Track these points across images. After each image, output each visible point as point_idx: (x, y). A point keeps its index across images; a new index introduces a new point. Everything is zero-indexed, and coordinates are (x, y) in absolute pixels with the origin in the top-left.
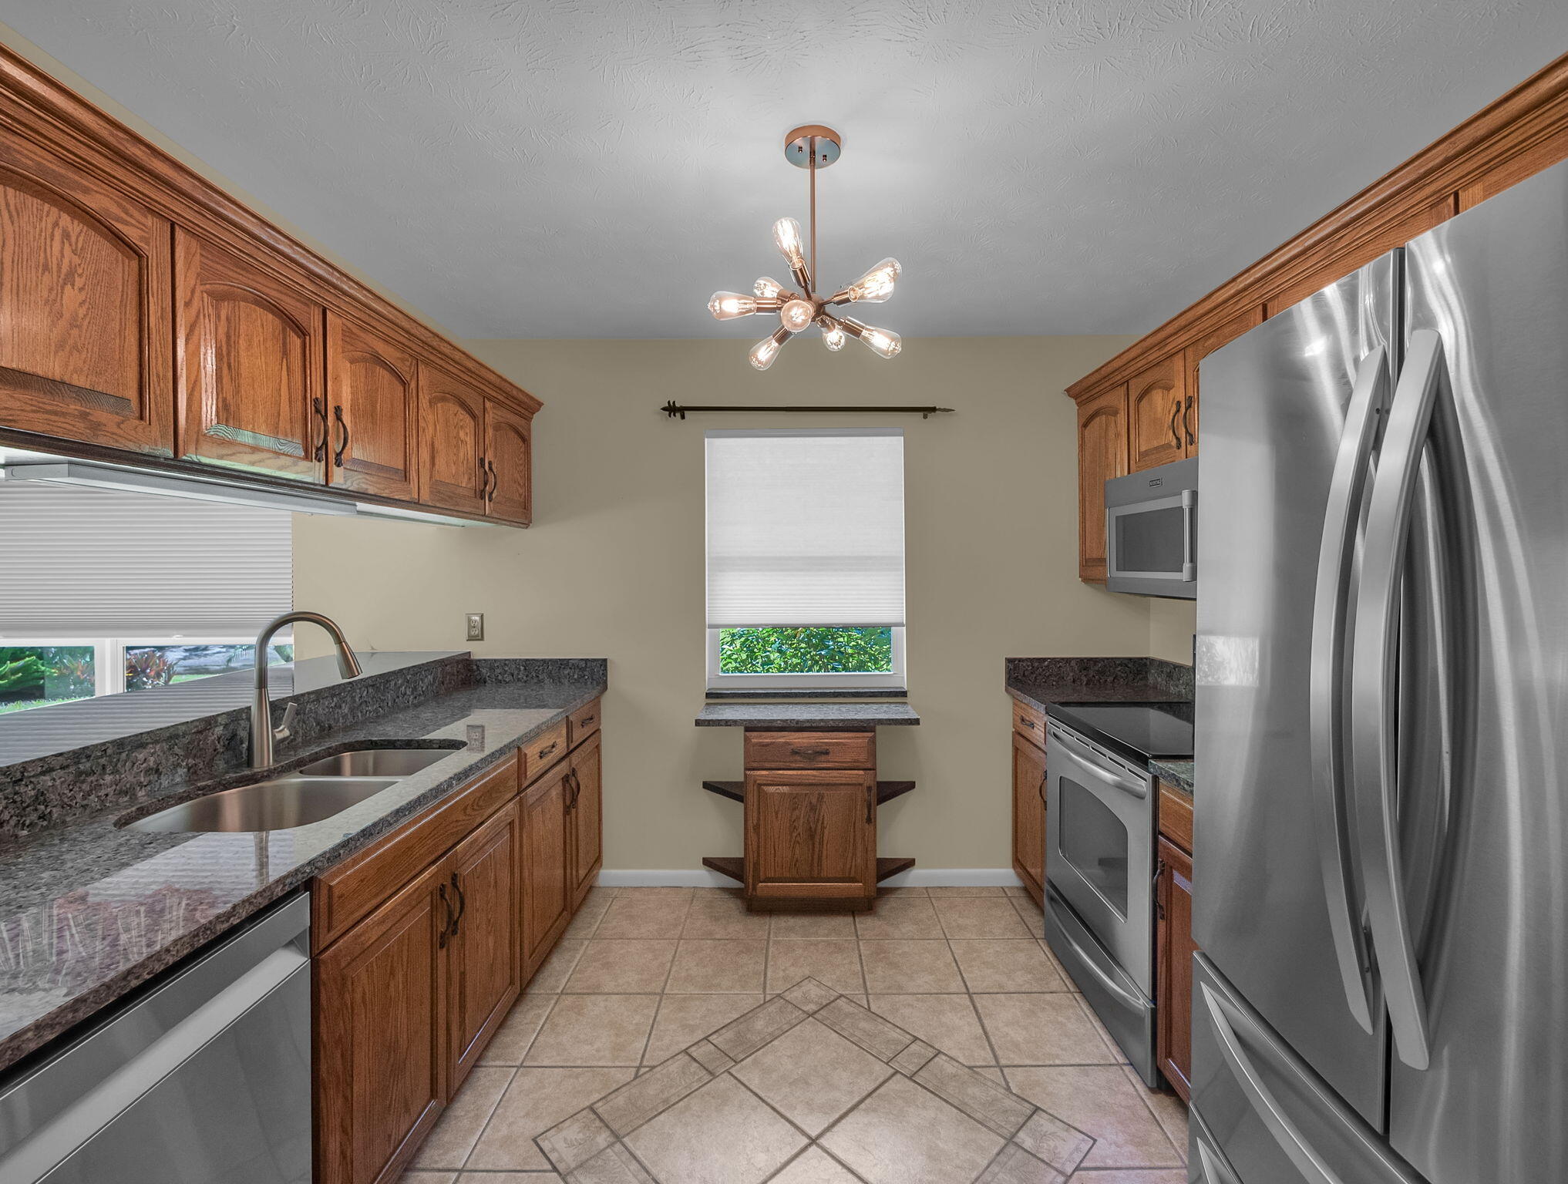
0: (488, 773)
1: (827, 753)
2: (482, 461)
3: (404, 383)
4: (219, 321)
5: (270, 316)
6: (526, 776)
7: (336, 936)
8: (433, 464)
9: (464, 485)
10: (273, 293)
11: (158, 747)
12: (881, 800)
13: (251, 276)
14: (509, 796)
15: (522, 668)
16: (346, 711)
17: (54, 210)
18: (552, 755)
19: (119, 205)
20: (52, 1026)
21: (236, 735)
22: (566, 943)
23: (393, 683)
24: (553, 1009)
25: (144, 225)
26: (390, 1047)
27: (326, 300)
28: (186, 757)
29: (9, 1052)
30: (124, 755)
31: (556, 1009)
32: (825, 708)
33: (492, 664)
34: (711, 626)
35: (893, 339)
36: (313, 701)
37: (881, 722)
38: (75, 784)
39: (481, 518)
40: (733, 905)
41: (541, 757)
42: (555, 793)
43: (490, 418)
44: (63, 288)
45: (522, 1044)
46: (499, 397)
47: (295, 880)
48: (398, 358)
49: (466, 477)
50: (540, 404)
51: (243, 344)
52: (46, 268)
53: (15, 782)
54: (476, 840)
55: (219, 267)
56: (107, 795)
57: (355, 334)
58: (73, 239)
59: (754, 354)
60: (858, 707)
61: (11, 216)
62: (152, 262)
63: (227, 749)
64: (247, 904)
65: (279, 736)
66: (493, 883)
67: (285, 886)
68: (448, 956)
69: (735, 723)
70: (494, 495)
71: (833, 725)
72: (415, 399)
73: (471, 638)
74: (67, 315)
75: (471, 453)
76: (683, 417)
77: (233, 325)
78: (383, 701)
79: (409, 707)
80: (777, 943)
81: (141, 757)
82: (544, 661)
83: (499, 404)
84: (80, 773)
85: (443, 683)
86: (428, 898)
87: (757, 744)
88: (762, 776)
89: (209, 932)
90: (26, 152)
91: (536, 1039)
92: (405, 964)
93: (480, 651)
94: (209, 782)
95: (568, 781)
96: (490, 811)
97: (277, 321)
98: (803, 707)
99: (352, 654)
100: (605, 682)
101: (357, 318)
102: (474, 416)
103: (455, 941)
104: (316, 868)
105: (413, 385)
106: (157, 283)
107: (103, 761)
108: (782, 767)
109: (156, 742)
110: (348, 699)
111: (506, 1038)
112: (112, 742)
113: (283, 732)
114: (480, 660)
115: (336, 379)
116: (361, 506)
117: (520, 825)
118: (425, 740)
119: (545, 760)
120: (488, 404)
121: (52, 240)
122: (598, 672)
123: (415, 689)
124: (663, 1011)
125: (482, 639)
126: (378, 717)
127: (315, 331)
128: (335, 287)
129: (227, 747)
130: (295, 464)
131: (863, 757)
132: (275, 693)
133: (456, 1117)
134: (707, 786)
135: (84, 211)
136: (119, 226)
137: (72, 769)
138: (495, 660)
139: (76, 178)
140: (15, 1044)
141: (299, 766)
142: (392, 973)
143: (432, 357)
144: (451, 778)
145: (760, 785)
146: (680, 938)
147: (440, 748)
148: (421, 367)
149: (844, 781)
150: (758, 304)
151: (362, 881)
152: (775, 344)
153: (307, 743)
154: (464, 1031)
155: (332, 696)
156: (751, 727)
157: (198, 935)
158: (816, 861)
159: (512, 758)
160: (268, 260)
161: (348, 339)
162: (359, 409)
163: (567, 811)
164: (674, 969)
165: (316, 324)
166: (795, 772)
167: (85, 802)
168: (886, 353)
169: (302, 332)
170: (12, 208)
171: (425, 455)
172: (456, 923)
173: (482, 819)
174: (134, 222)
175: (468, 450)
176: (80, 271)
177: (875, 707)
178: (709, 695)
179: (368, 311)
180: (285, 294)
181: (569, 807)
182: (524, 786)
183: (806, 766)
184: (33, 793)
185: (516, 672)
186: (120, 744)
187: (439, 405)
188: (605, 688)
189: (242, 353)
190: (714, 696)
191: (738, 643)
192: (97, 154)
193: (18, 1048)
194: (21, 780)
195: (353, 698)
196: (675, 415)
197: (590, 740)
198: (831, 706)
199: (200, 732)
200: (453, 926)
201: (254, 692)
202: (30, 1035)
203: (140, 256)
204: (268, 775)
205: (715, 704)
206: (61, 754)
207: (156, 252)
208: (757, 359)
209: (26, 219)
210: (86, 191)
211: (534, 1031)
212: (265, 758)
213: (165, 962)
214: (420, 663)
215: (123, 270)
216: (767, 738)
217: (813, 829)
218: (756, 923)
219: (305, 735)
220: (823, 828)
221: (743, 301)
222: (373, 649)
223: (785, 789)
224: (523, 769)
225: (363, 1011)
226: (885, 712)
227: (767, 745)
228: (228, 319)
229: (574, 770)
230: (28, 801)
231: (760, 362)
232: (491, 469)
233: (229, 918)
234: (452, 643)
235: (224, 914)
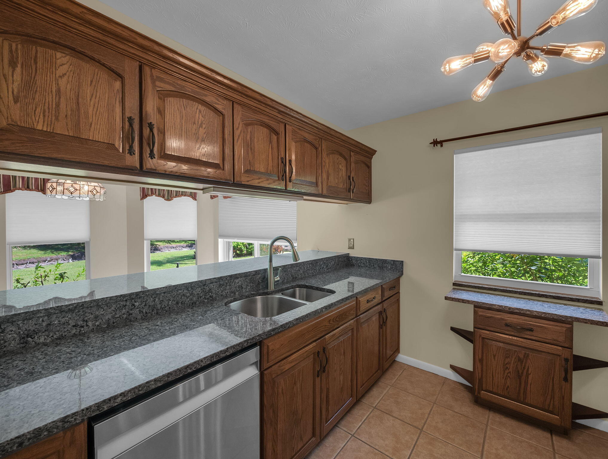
0: (341, 307)
1: (531, 330)
2: (349, 177)
3: (316, 148)
4: (248, 133)
5: (266, 129)
6: (360, 310)
7: (271, 365)
8: (328, 179)
9: (341, 187)
10: (266, 120)
11: (242, 279)
12: (576, 369)
13: (259, 116)
14: (353, 317)
15: (368, 262)
16: (302, 272)
17: (197, 103)
18: (373, 302)
19: (216, 98)
20: (160, 381)
21: (265, 277)
22: (380, 383)
23: (319, 263)
24: (370, 413)
25: (223, 104)
26: (294, 412)
27: (286, 121)
28: (250, 283)
29: (145, 388)
30: (232, 280)
31: (371, 415)
32: (531, 302)
33: (357, 259)
34: (456, 250)
35: (596, 47)
36: (290, 268)
37: (578, 320)
38: (219, 288)
39: (349, 200)
40: (466, 395)
41: (367, 302)
42: (375, 318)
43: (353, 159)
44: (199, 129)
45: (355, 425)
46: (357, 150)
47: (252, 341)
48: (314, 139)
49: (342, 184)
50: (376, 151)
51: (256, 140)
52: (194, 123)
53: (204, 285)
54: (334, 335)
55: (248, 114)
56: (228, 292)
57: (297, 132)
58: (202, 113)
59: (475, 93)
60: (558, 306)
61: (184, 108)
62: (226, 116)
63: (262, 282)
64: (233, 348)
65: (276, 280)
66: (342, 353)
67: (248, 343)
68: (321, 380)
69: (468, 302)
70: (354, 191)
71: (537, 314)
72: (321, 154)
73: (350, 248)
74: (200, 138)
75: (344, 174)
76: (442, 146)
77: (252, 134)
78: (315, 270)
79: (324, 273)
80: (492, 429)
81: (237, 281)
82: (376, 259)
83: (357, 153)
84: (220, 285)
85: (338, 265)
86: (312, 356)
87: (481, 316)
88: (485, 333)
89: (217, 357)
90: (188, 86)
91: (361, 425)
92: (301, 381)
93: (353, 253)
94: (255, 293)
95: (381, 314)
96: (342, 323)
97: (268, 131)
98: (515, 300)
99: (296, 252)
100: (402, 271)
101: (298, 126)
102: (345, 159)
103: (324, 375)
104: (261, 338)
105: (320, 149)
106: (228, 123)
107: (226, 281)
108: (499, 331)
109: (241, 277)
110: (302, 268)
111: (349, 419)
112: (229, 276)
113: (277, 278)
114: (352, 257)
115: (290, 149)
116: (305, 197)
117: (357, 330)
118: (322, 288)
119: (369, 304)
120: (352, 154)
121: (196, 114)
122: (399, 266)
123: (327, 266)
124: (421, 441)
125: (353, 248)
126: (313, 275)
127: (282, 132)
128: (289, 115)
129: (263, 281)
130: (274, 182)
131: (561, 339)
132: (275, 265)
133: (326, 446)
134: (453, 329)
135: (206, 103)
136: (216, 106)
137: (218, 283)
138: (358, 257)
139: (203, 92)
140: (148, 385)
141: (281, 291)
142: (295, 383)
143: (328, 137)
144: (322, 308)
145: (483, 338)
146: (435, 403)
147: (327, 292)
148: (323, 141)
149: (545, 350)
150: (475, 57)
151: (282, 345)
152: (489, 82)
153: (287, 283)
154: (328, 413)
155: (297, 266)
156: (478, 306)
157: (213, 357)
158: (522, 391)
159: (353, 301)
160: (264, 109)
161: (294, 134)
162: (298, 160)
163: (381, 327)
164: (429, 419)
165: (282, 130)
166: (507, 337)
167: (222, 294)
168: (589, 59)
169: (277, 133)
170: (185, 105)
171: (325, 176)
172: (324, 367)
173: (338, 326)
174: (220, 103)
175: (343, 173)
176: (204, 122)
177: (573, 308)
178: (454, 284)
179: (302, 122)
180: (271, 120)
181: (382, 325)
182: (359, 314)
183: (516, 334)
184: (208, 289)
185: (365, 263)
186: (231, 276)
187: (330, 156)
188: (402, 274)
189: (256, 144)
190: (458, 285)
191: (477, 258)
192: (209, 83)
193: (149, 386)
194: (205, 285)
195: (304, 268)
196: (437, 146)
197: (394, 296)
198: (536, 302)
199: (254, 275)
200: (323, 369)
201: (268, 263)
202: (153, 383)
203: (222, 114)
204: (272, 293)
205: (458, 289)
206: (215, 278)
207: (228, 113)
208: (477, 96)
209: (189, 108)
210: (206, 96)
211: (361, 421)
212: (272, 287)
213: (201, 365)
214: (329, 256)
215: (216, 120)
216: (489, 314)
217: (520, 372)
218: (479, 410)
219: (287, 279)
220: (528, 375)
221: (464, 59)
222: (318, 249)
223: (501, 345)
224: (359, 306)
225: (282, 396)
226: (582, 313)
227: (488, 317)
228: (251, 132)
229: (385, 309)
230: (207, 291)
231: (479, 97)
232: (353, 180)
233: (226, 352)
234: (343, 250)
235: (224, 350)
